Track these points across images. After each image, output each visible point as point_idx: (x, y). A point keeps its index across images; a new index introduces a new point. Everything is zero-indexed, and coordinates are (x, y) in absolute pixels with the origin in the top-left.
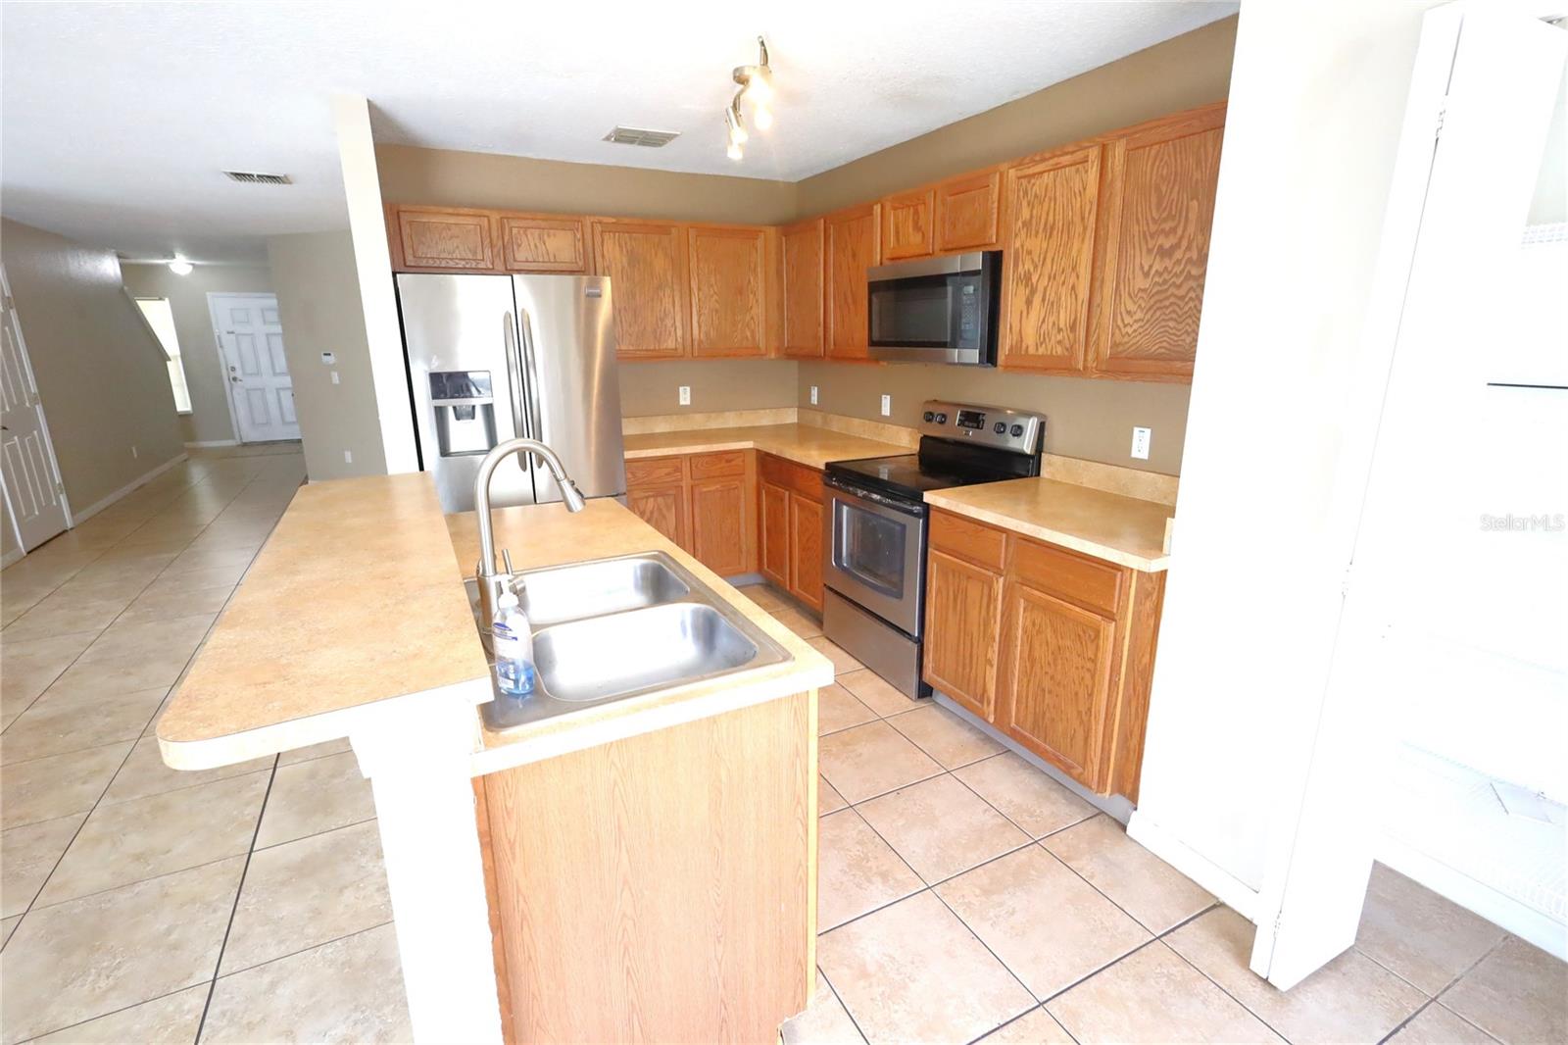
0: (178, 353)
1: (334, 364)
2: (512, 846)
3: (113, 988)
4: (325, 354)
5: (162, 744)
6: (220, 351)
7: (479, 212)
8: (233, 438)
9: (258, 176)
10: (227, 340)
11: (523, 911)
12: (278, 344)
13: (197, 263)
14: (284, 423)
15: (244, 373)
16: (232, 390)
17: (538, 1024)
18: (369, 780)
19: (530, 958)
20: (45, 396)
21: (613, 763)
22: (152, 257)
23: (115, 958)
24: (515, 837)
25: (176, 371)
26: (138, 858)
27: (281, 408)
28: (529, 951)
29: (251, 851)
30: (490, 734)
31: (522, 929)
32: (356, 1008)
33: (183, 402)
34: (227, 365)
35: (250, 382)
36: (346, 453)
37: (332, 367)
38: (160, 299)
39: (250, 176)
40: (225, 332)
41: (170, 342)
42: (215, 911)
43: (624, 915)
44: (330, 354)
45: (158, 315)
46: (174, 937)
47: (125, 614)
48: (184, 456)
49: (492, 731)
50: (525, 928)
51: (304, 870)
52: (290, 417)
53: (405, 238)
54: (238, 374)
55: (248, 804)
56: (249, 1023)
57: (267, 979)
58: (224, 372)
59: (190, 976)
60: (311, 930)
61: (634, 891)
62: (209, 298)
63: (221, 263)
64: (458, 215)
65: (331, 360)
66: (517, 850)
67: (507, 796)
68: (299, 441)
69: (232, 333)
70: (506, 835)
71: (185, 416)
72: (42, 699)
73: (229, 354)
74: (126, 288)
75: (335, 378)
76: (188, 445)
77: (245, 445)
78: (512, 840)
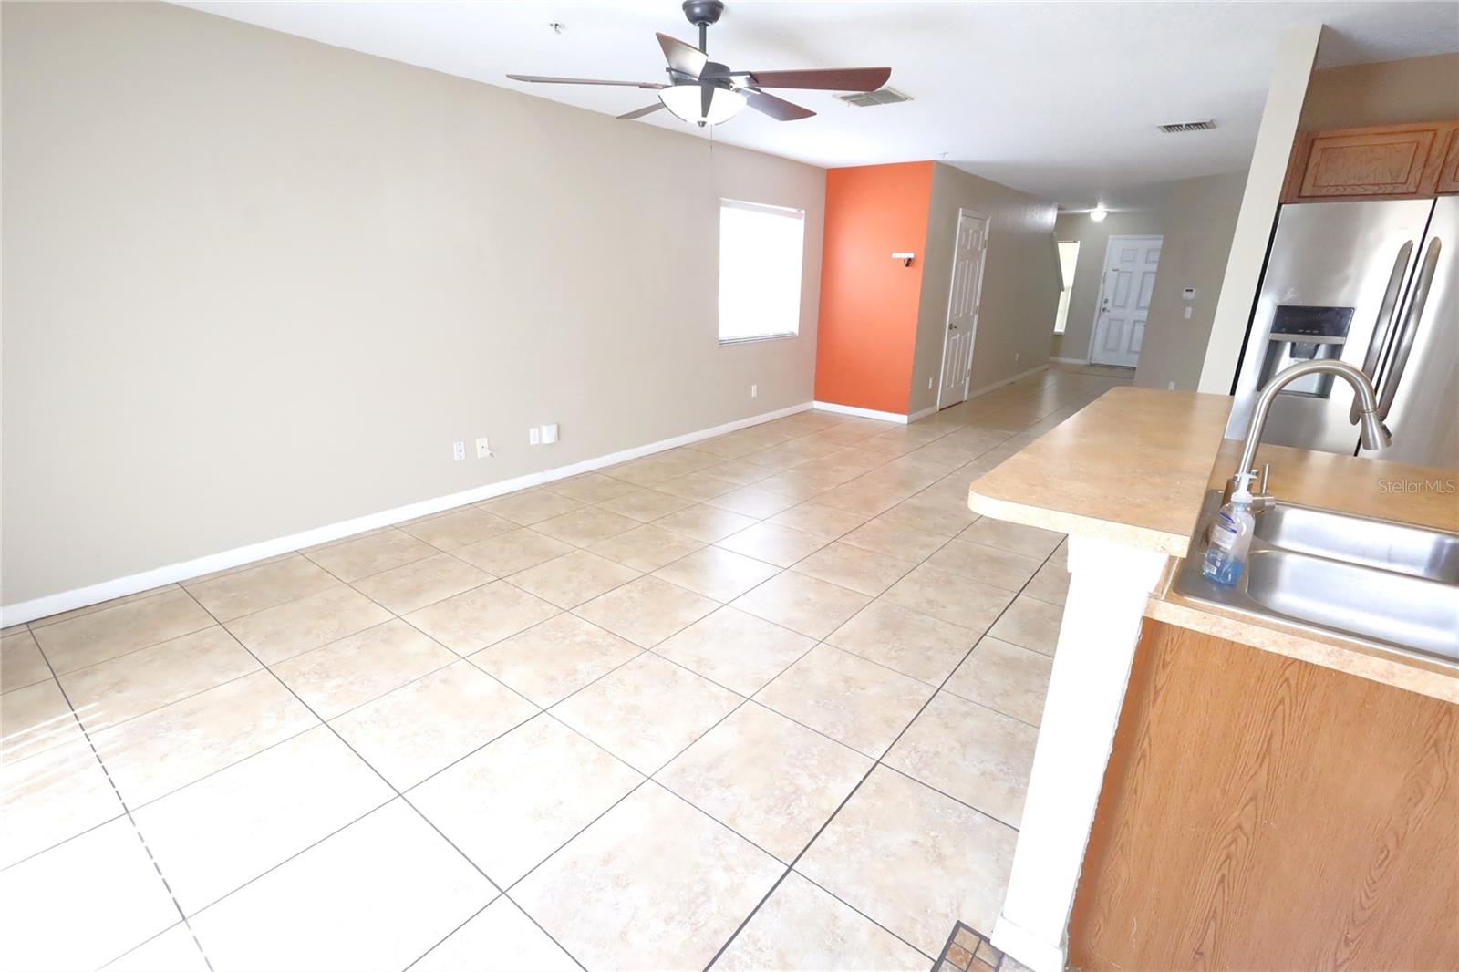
0: (1071, 285)
1: (1192, 300)
2: (1156, 693)
3: (896, 658)
4: (1187, 290)
5: (971, 492)
6: (1102, 284)
7: (1423, 126)
8: (1085, 358)
9: (1187, 125)
10: (1111, 275)
11: (1144, 750)
12: (1151, 280)
13: (1112, 210)
14: (1129, 351)
15: (1113, 305)
16: (1099, 317)
17: (1121, 848)
18: (1071, 574)
19: (1136, 792)
20: (982, 310)
21: (1287, 680)
22: (1079, 207)
23: (901, 644)
24: (1163, 686)
25: (1064, 300)
26: (929, 602)
27: (1131, 338)
28: (1137, 784)
29: (985, 634)
30: (1174, 594)
31: (1138, 763)
32: (1005, 763)
33: (1060, 326)
34: (1103, 296)
35: (1114, 313)
36: (1171, 383)
37: (1187, 303)
38: (1075, 242)
39: (1179, 126)
40: (1111, 269)
41: (1068, 277)
42: (953, 654)
43: (1240, 827)
44: (1191, 291)
45: (1068, 254)
46: (930, 653)
47: (974, 462)
48: (1046, 366)
49: (1178, 593)
50: (1141, 764)
51: (1010, 665)
52: (1136, 347)
53: (1311, 165)
54: (1108, 306)
55: (995, 606)
56: (946, 724)
57: (964, 709)
58: (1099, 302)
59: (929, 678)
60: (998, 700)
61: (1260, 812)
62: (1110, 241)
63: (1130, 210)
64: (1394, 133)
65: (1191, 296)
66: (1160, 698)
67: (1169, 649)
68: (1134, 369)
69: (1117, 270)
70: (1155, 680)
71: (1059, 335)
72: (918, 495)
73: (1107, 290)
74: (1055, 233)
75: (1188, 313)
76: (1052, 359)
77: (1092, 365)
78: (1158, 689)
